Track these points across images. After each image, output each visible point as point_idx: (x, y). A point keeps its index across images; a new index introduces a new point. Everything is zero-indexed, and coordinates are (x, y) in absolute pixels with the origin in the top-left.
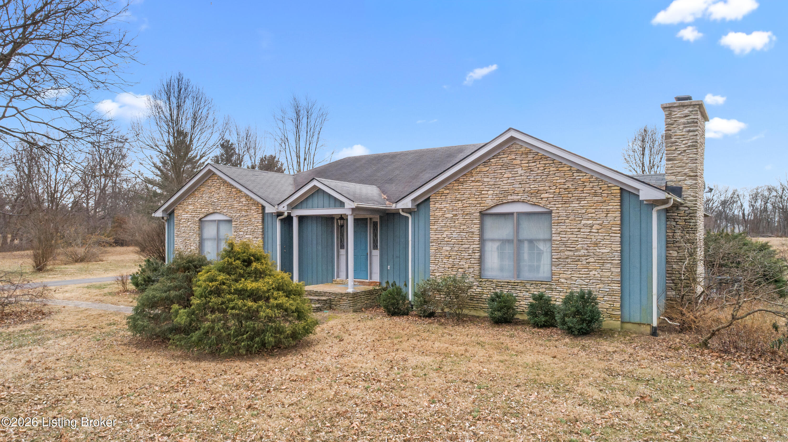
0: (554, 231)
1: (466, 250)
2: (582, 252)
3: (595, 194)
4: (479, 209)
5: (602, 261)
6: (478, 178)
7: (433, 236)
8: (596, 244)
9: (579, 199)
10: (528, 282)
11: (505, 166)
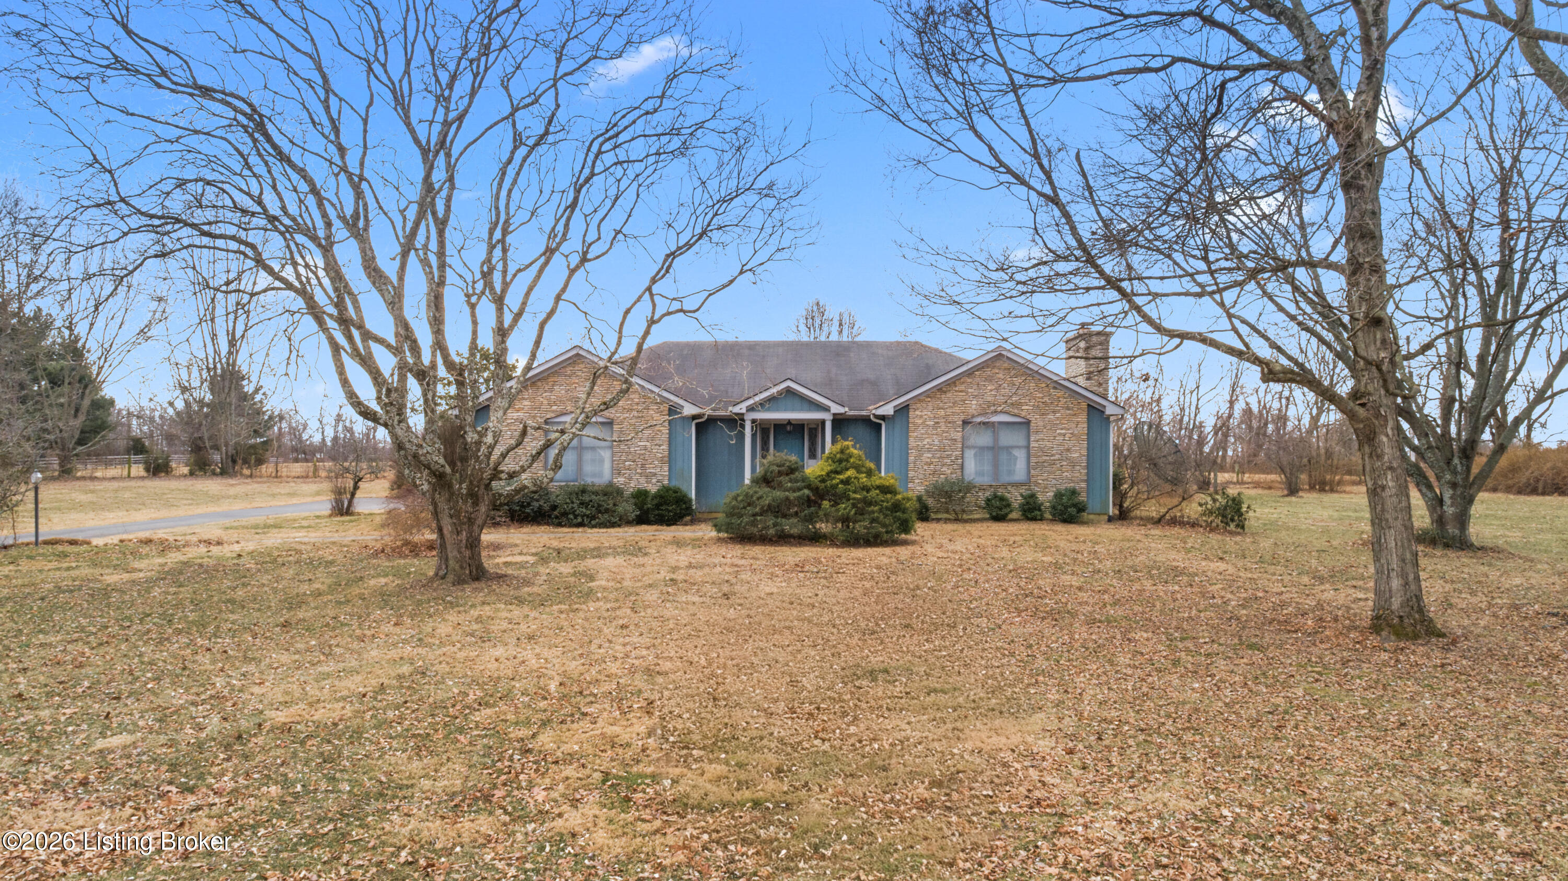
0: (1032, 438)
1: (948, 456)
2: (1057, 457)
3: (1068, 408)
4: (963, 417)
5: (1073, 464)
6: (962, 387)
7: (912, 442)
8: (1068, 450)
9: (1054, 412)
10: (1009, 484)
11: (989, 379)
